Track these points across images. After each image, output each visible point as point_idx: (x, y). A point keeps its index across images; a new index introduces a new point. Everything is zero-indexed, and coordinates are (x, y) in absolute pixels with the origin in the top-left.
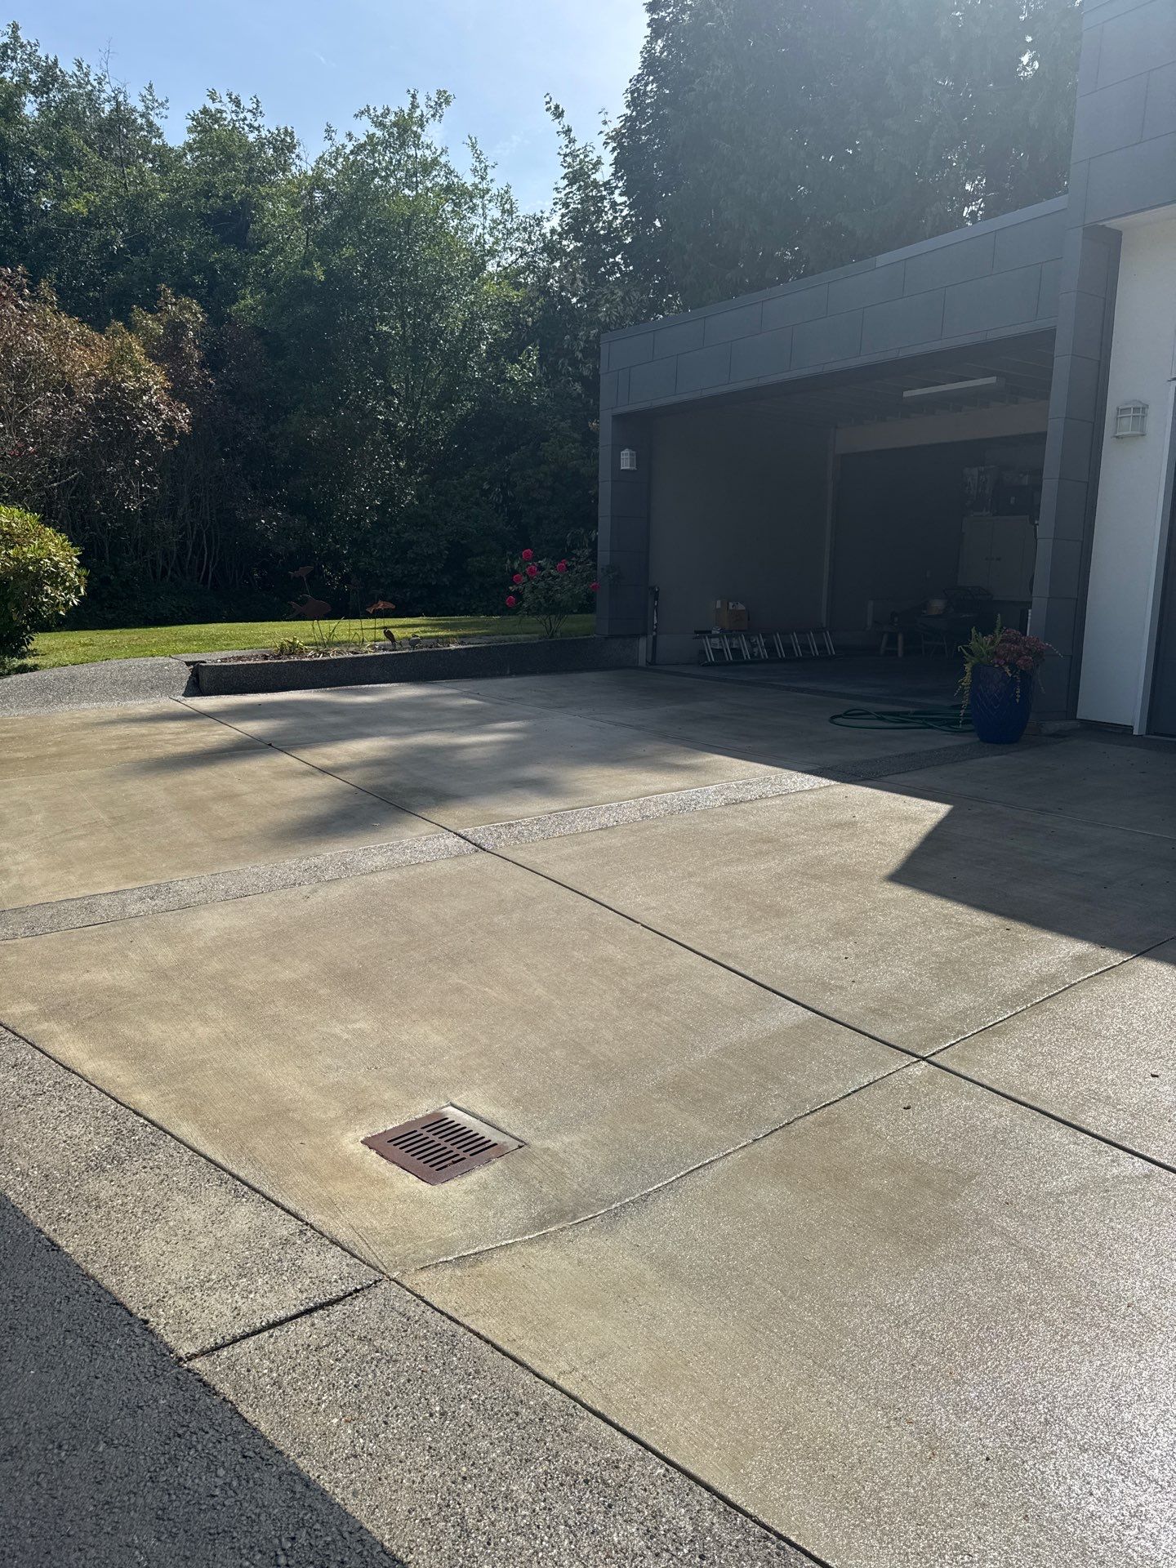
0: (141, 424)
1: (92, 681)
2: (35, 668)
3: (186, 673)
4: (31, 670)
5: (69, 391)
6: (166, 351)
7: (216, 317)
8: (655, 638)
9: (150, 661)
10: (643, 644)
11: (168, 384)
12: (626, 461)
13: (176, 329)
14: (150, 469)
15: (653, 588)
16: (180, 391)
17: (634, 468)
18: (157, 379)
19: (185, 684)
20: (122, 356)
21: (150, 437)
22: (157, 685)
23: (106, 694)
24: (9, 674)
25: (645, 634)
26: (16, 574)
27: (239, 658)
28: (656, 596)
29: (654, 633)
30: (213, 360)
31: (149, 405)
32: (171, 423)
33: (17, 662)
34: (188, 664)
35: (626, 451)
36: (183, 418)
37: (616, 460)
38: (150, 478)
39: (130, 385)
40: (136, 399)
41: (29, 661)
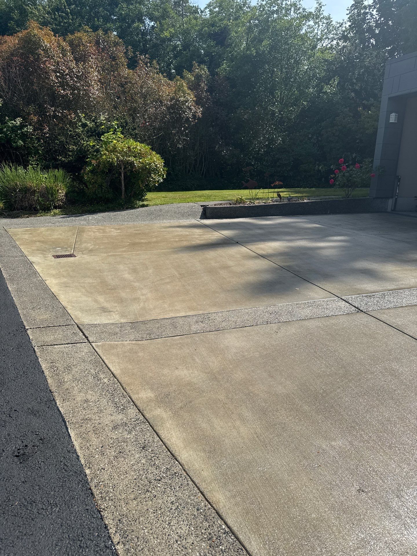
0: (185, 114)
1: (168, 212)
3: (201, 210)
4: (146, 207)
5: (161, 102)
6: (194, 87)
7: (213, 73)
8: (396, 199)
9: (188, 205)
10: (390, 202)
11: (195, 99)
12: (393, 118)
13: (199, 77)
14: (187, 131)
15: (398, 176)
16: (198, 102)
17: (396, 122)
18: (191, 97)
19: (200, 214)
20: (179, 89)
21: (188, 119)
22: (190, 214)
23: (172, 217)
24: (138, 207)
25: (392, 197)
26: (143, 170)
27: (221, 204)
28: (399, 180)
31: (188, 107)
32: (195, 113)
33: (141, 203)
34: (202, 206)
35: (394, 114)
36: (199, 112)
37: (388, 118)
38: (187, 135)
39: (182, 99)
40: (184, 104)
41: (145, 203)
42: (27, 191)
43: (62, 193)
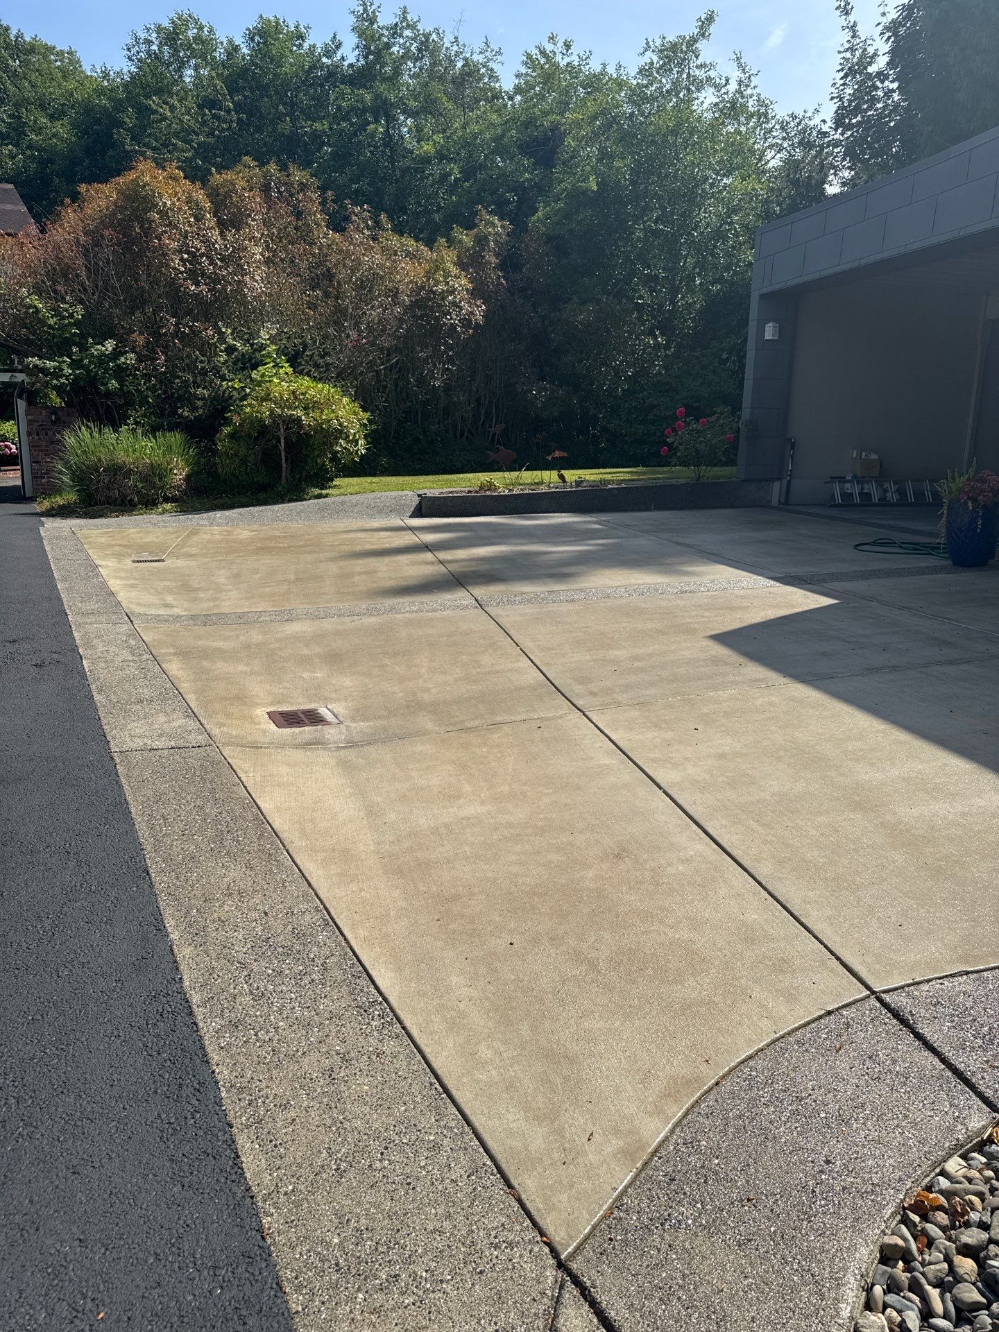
0: (446, 318)
1: (354, 506)
2: (327, 496)
3: (416, 501)
4: (324, 497)
5: (395, 296)
6: (470, 261)
7: (519, 226)
8: (789, 482)
9: (394, 494)
10: (776, 486)
11: (470, 286)
12: (770, 332)
13: (481, 241)
14: (450, 354)
15: (790, 439)
16: (477, 292)
17: (776, 338)
18: (462, 283)
19: (413, 509)
20: (437, 266)
21: (453, 327)
22: (395, 510)
23: (362, 515)
24: (310, 499)
25: (779, 479)
27: (451, 492)
28: (793, 446)
29: (788, 478)
30: (509, 263)
31: (454, 304)
32: (469, 316)
33: (317, 491)
34: (419, 496)
35: (771, 324)
36: (478, 312)
37: (762, 332)
38: (450, 360)
39: (440, 288)
40: (443, 299)
41: (324, 492)
42: (117, 470)
43: (179, 473)
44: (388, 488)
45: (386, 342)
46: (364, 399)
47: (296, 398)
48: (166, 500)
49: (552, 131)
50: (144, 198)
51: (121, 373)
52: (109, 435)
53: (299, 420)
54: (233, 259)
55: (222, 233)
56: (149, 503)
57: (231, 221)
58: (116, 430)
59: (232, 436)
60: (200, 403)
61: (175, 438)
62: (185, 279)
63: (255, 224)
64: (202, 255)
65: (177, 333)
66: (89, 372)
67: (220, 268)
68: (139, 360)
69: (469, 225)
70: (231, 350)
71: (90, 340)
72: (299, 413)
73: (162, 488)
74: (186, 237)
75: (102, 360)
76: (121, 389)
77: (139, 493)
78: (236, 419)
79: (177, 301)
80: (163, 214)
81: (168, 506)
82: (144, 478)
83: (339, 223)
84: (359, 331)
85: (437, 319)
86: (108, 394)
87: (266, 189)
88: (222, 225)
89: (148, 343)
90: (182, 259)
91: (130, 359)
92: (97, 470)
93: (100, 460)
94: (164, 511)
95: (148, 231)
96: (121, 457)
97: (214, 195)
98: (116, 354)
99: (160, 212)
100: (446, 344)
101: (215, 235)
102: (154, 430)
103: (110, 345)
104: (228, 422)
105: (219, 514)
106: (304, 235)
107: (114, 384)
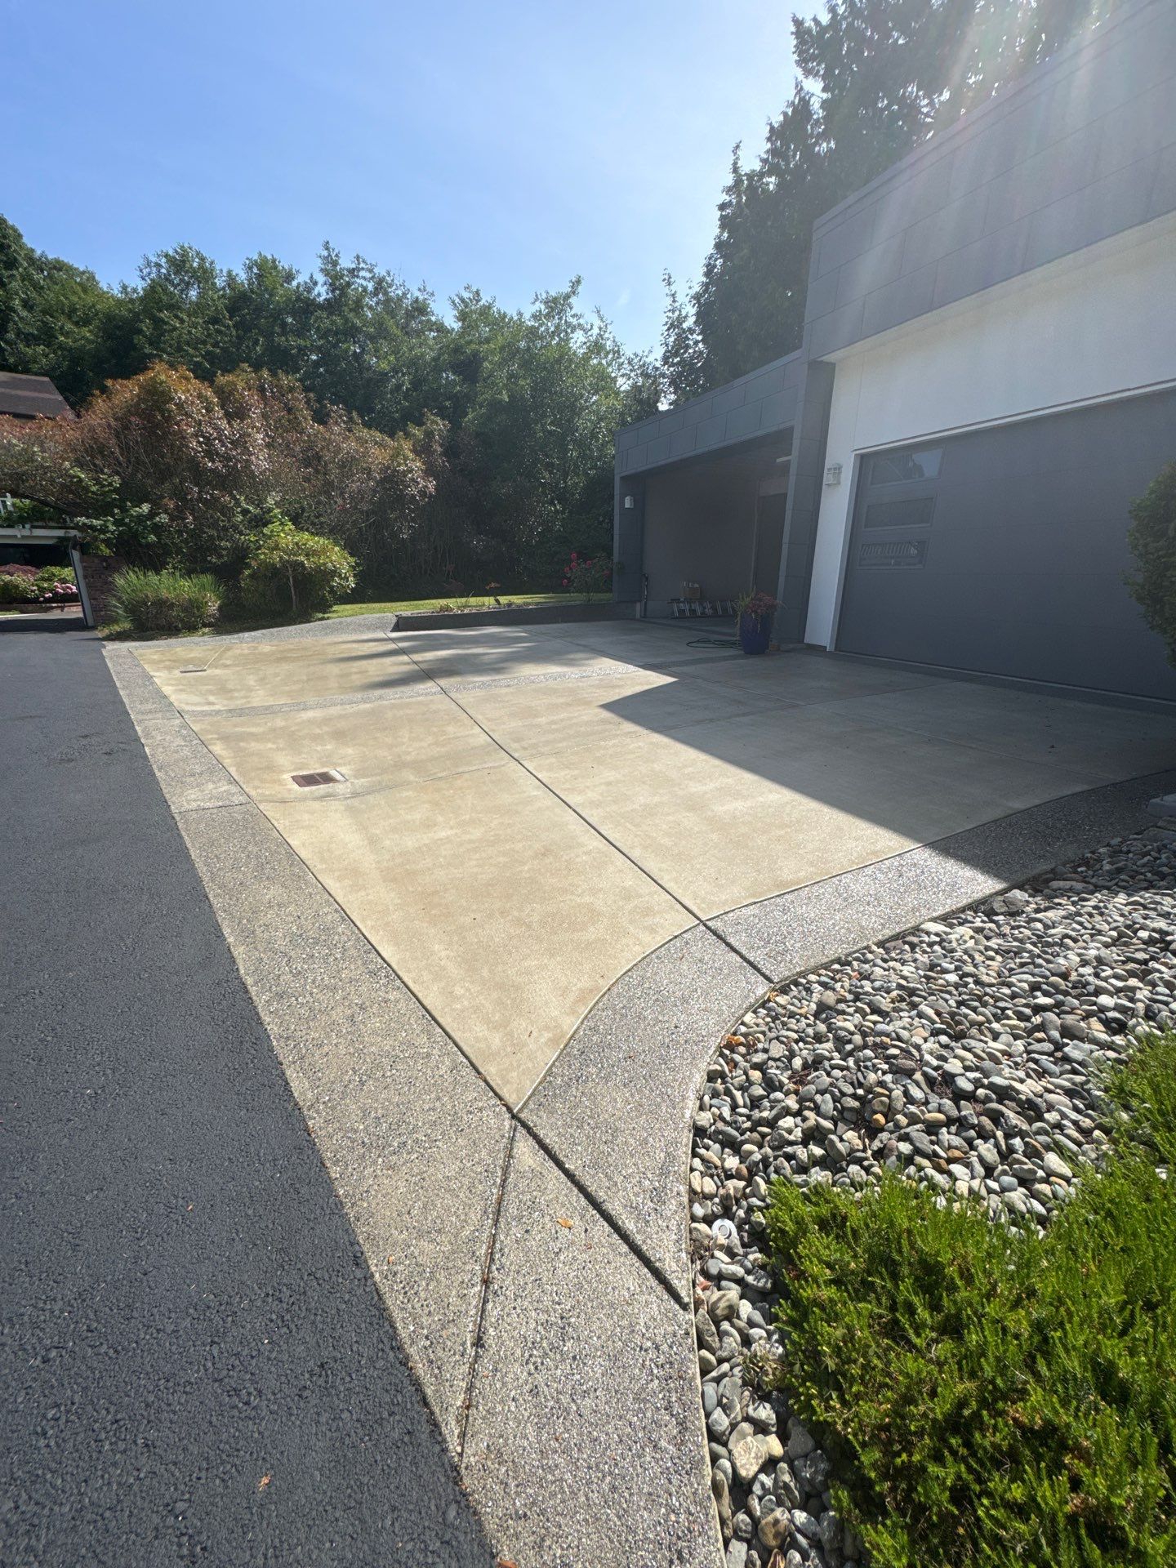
0: (408, 490)
1: (349, 625)
2: (328, 618)
3: (394, 620)
4: (326, 620)
5: (369, 474)
6: (422, 450)
7: (456, 425)
8: (646, 603)
9: (378, 615)
10: (638, 606)
11: (423, 467)
12: (628, 502)
13: (429, 435)
14: (413, 515)
15: (645, 574)
16: (429, 472)
17: (632, 507)
18: (417, 465)
19: (393, 625)
20: (397, 453)
21: (413, 496)
22: (380, 626)
23: (355, 631)
24: (315, 621)
25: (640, 601)
26: (316, 572)
27: (418, 615)
28: (647, 579)
29: (645, 600)
30: (451, 451)
31: (412, 480)
32: (424, 489)
33: (321, 615)
34: (397, 616)
35: (628, 497)
36: (431, 486)
37: (622, 503)
38: (413, 520)
39: (401, 468)
40: (405, 476)
41: (329, 615)
42: (161, 604)
43: (213, 606)
44: (373, 611)
45: (365, 507)
46: (351, 548)
47: (299, 547)
48: (205, 625)
49: (474, 356)
50: (163, 392)
51: (157, 529)
52: (153, 578)
53: (302, 563)
54: (240, 442)
55: (229, 423)
56: (191, 628)
57: (237, 413)
58: (158, 572)
59: (252, 576)
60: (224, 552)
61: (207, 579)
62: (203, 457)
63: (255, 413)
64: (215, 439)
65: (200, 499)
66: (130, 528)
67: (231, 449)
68: (172, 519)
69: (420, 423)
70: (245, 512)
71: (129, 504)
72: (302, 558)
73: (200, 616)
74: (200, 425)
75: (140, 519)
76: (159, 542)
77: (182, 620)
78: (253, 563)
79: (198, 474)
80: (180, 406)
81: (206, 630)
82: (185, 610)
83: (321, 418)
84: (344, 499)
85: (401, 490)
86: (149, 546)
87: (262, 390)
88: (229, 416)
89: (177, 506)
90: (199, 442)
91: (164, 518)
92: (146, 604)
93: (147, 596)
94: (204, 634)
95: (168, 419)
96: (164, 594)
97: (219, 392)
98: (152, 514)
99: (176, 404)
100: (409, 508)
101: (224, 424)
102: (189, 573)
103: (145, 508)
104: (248, 566)
105: (246, 634)
106: (295, 426)
107: (152, 538)
